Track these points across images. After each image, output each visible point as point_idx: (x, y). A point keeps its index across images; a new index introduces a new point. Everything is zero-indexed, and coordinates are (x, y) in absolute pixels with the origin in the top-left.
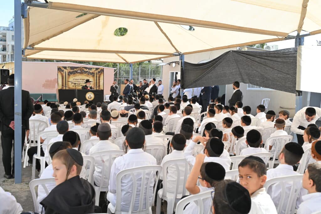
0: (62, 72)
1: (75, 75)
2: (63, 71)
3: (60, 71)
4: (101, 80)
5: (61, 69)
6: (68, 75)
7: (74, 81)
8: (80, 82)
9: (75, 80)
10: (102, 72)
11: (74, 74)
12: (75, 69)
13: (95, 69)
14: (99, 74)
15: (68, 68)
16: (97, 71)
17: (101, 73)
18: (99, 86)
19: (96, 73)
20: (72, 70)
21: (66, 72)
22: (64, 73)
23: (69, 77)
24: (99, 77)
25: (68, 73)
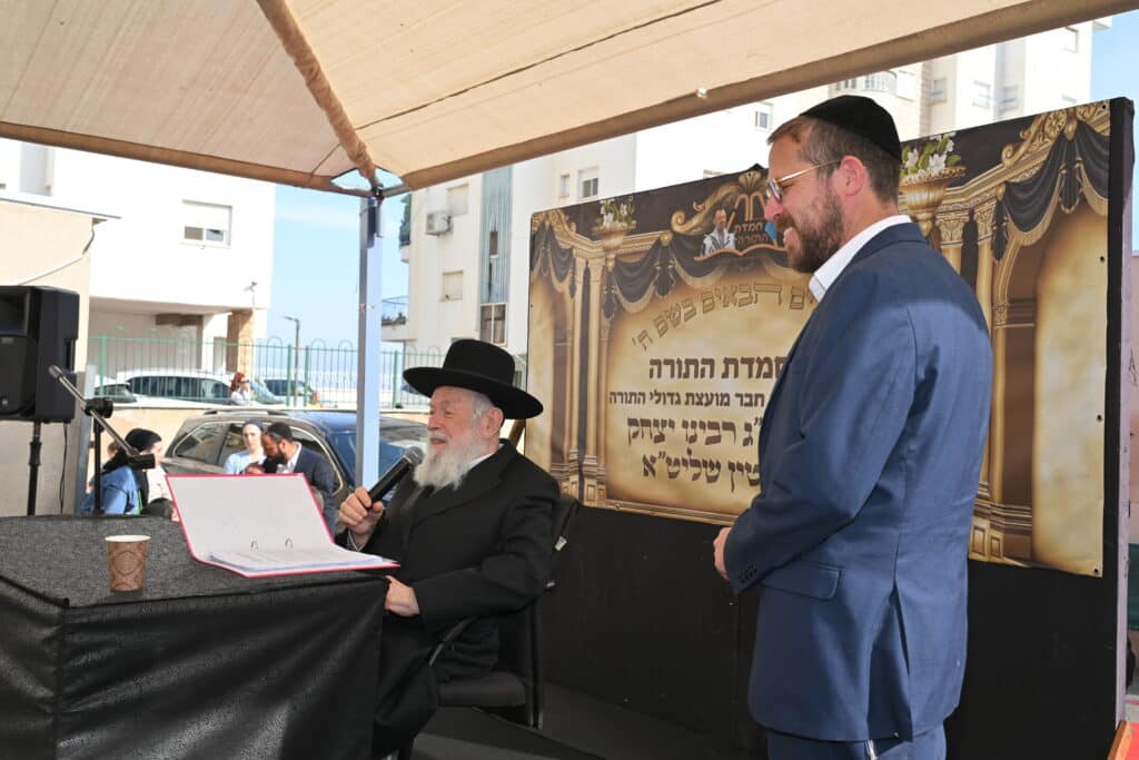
0: (562, 279)
1: (671, 300)
2: (566, 259)
3: (545, 262)
4: (1051, 370)
5: (555, 244)
6: (611, 309)
7: (659, 396)
8: (724, 400)
9: (666, 382)
10: (1072, 194)
11: (664, 289)
12: (677, 220)
13: (937, 165)
14: (1020, 239)
15: (608, 221)
16: (986, 188)
17: (1060, 223)
18: (1019, 489)
19: (970, 231)
20: (645, 241)
21: (587, 272)
22: (573, 289)
23: (610, 342)
24: (1025, 307)
25: (608, 278)
